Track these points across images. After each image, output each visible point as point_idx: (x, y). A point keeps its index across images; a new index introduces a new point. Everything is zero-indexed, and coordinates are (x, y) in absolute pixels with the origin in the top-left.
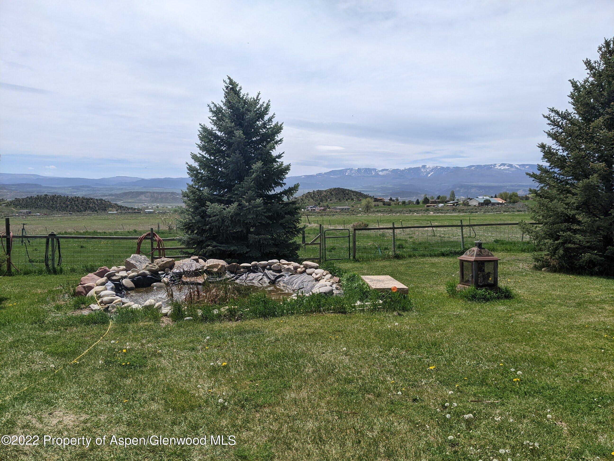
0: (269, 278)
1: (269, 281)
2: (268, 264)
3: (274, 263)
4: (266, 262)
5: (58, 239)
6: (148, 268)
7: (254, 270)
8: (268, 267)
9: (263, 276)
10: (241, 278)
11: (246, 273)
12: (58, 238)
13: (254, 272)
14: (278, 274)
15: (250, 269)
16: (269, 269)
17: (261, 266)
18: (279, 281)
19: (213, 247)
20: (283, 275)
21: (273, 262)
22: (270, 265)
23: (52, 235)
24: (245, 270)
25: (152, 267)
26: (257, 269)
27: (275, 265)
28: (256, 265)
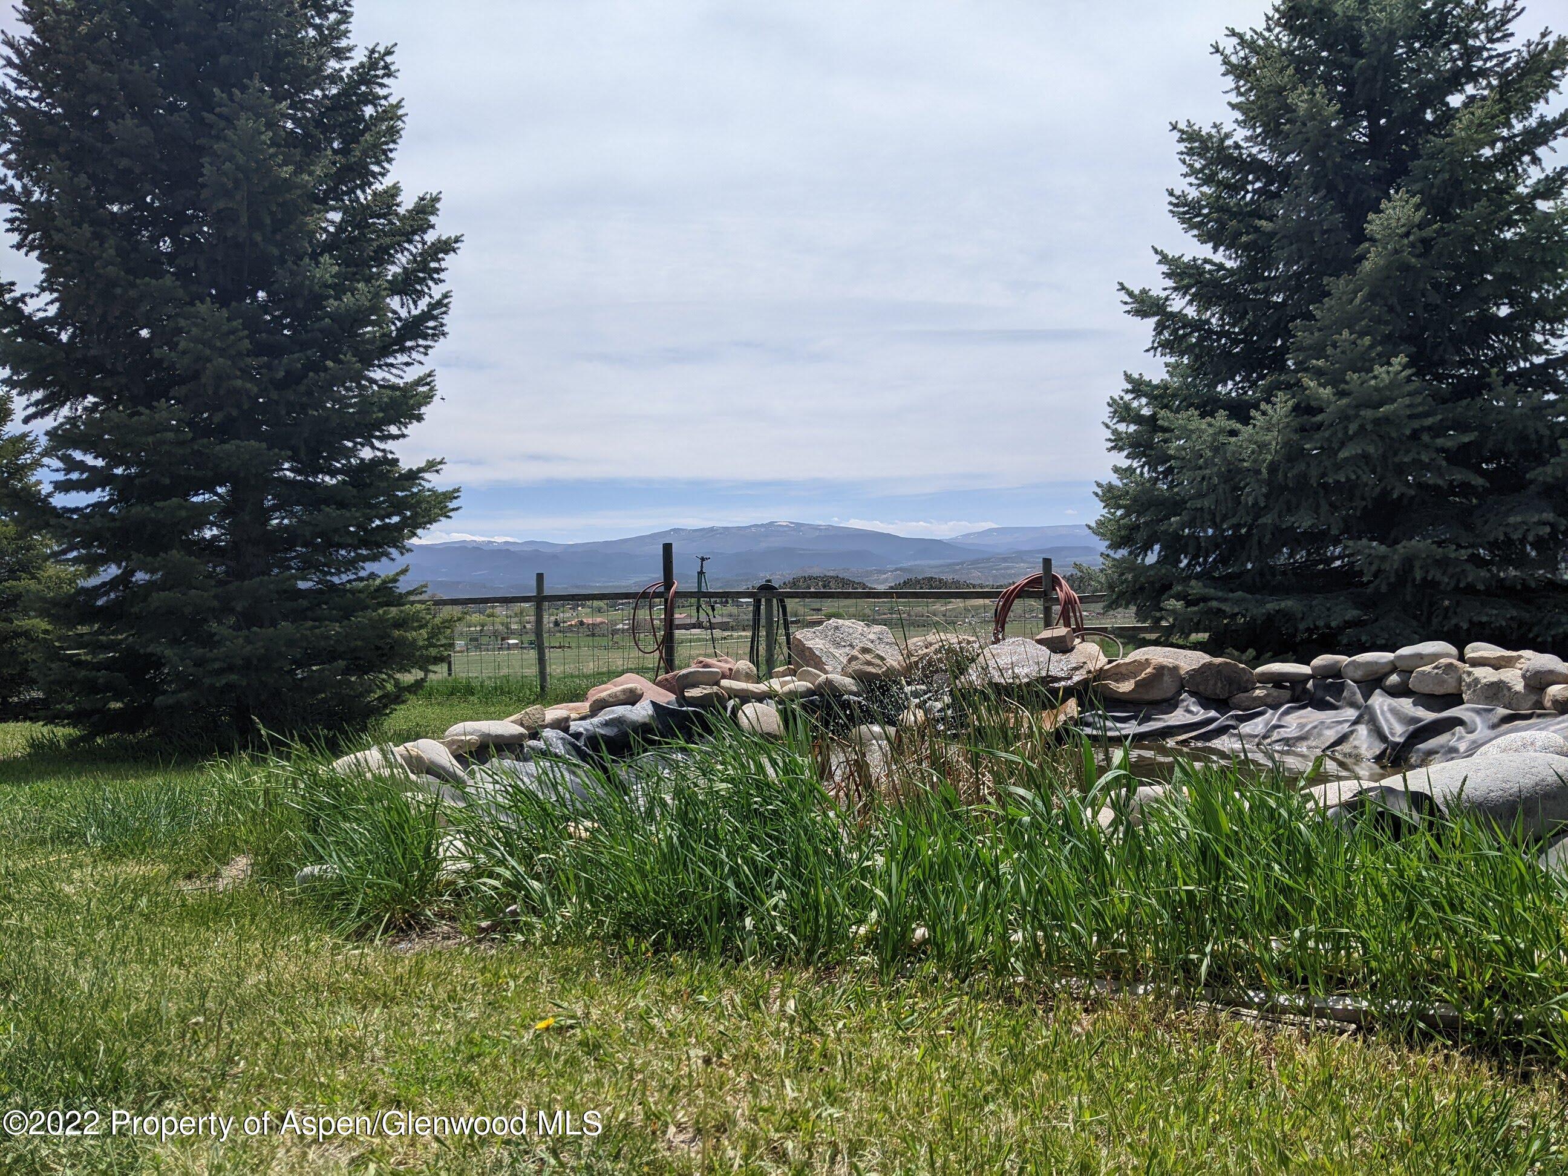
0: (1383, 738)
1: (1378, 748)
2: (1393, 668)
3: (1421, 659)
4: (1389, 656)
5: (782, 601)
6: (855, 666)
7: (1320, 694)
8: (1394, 678)
9: (1356, 722)
10: (1246, 728)
11: (1275, 707)
12: (782, 598)
13: (1322, 705)
14: (1429, 716)
15: (1305, 691)
16: (1395, 692)
17: (1358, 674)
18: (1431, 753)
19: (1189, 604)
20: (1460, 722)
21: (1420, 656)
22: (1405, 669)
23: (767, 588)
24: (1275, 692)
25: (869, 663)
26: (1338, 690)
27: (1427, 668)
28: (1336, 672)
